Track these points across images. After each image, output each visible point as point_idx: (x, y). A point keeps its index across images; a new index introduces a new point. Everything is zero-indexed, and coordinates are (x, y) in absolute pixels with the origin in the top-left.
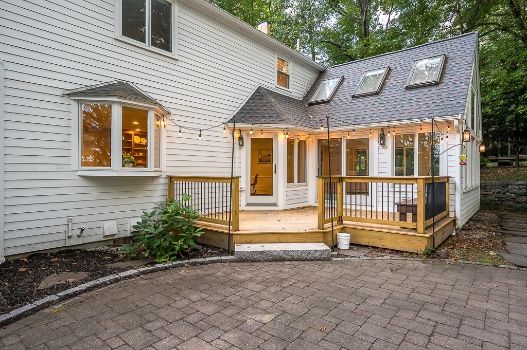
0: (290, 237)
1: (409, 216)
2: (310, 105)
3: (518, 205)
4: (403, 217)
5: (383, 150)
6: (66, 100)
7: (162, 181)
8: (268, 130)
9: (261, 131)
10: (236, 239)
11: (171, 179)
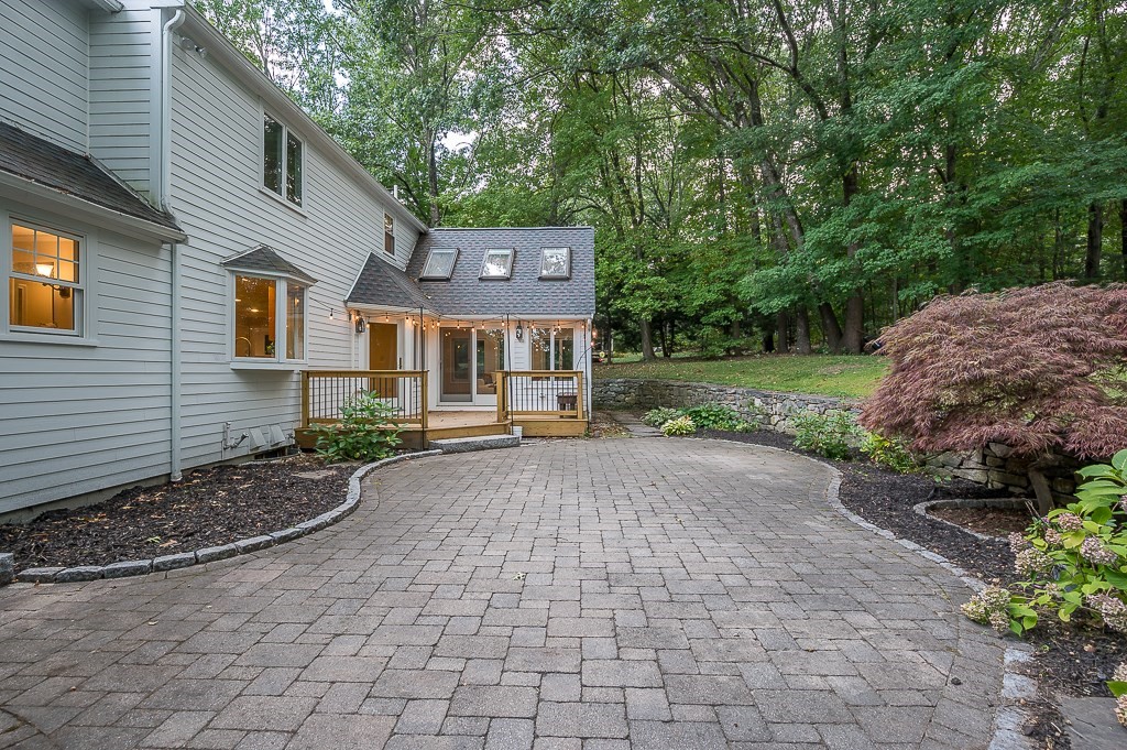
0: (477, 431)
1: (568, 405)
2: (421, 280)
3: (619, 404)
4: (563, 407)
5: (520, 344)
6: (222, 271)
7: (295, 378)
8: (393, 314)
9: (383, 312)
10: (429, 436)
11: (307, 374)
